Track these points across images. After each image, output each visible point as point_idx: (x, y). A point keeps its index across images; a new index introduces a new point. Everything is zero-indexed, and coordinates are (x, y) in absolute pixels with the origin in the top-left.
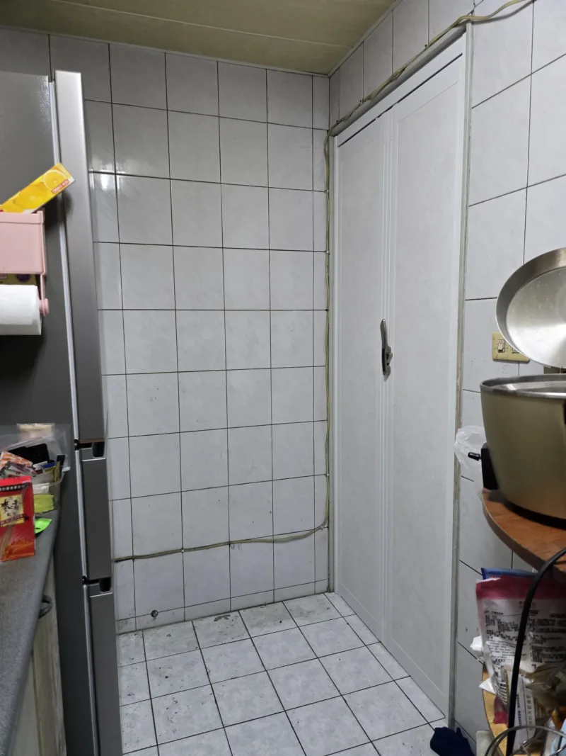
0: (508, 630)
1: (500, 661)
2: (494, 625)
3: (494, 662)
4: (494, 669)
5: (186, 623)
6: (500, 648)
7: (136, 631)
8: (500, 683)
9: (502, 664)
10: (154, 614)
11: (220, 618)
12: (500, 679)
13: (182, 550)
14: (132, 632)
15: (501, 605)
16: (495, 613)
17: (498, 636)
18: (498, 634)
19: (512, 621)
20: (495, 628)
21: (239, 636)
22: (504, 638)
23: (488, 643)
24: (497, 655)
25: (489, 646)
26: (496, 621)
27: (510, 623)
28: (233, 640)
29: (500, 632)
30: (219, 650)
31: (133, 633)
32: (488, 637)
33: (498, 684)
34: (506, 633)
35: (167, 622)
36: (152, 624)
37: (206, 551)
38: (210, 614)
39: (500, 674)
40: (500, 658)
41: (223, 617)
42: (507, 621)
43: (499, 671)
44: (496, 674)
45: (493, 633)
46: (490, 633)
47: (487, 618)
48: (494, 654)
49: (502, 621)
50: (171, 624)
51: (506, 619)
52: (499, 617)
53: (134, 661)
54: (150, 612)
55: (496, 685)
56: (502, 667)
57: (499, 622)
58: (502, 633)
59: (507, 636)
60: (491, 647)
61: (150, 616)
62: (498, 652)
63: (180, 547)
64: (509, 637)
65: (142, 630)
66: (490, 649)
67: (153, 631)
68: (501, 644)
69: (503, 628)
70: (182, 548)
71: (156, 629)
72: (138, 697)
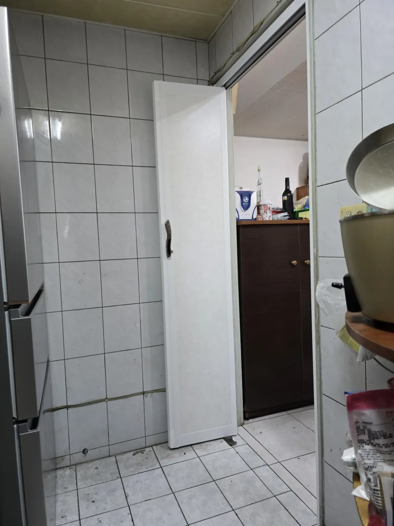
0: (378, 438)
1: (372, 467)
2: (365, 434)
3: (366, 469)
4: (366, 475)
5: (110, 458)
6: (371, 455)
7: (71, 465)
8: (373, 488)
9: (374, 470)
10: (85, 451)
11: (138, 453)
12: (373, 484)
13: (106, 400)
14: (67, 466)
15: (370, 415)
16: (365, 423)
17: (368, 445)
18: (368, 442)
19: (381, 430)
20: (365, 437)
21: (152, 467)
22: (375, 446)
23: (359, 451)
24: (369, 462)
25: (360, 454)
26: (366, 431)
27: (379, 432)
28: (148, 470)
29: (370, 441)
30: (135, 478)
31: (68, 468)
32: (360, 446)
33: (371, 489)
34: (377, 441)
35: (95, 458)
36: (83, 460)
37: (125, 399)
38: (130, 450)
39: (372, 480)
40: (371, 465)
41: (139, 452)
42: (376, 430)
43: (371, 477)
44: (369, 480)
45: (363, 442)
46: (361, 442)
47: (358, 428)
48: (367, 461)
49: (372, 430)
50: (98, 459)
51: (375, 428)
52: (369, 427)
53: (67, 490)
54: (82, 450)
55: (369, 490)
56: (374, 473)
57: (369, 431)
58: (372, 441)
59: (376, 444)
60: (363, 455)
61: (82, 453)
62: (370, 459)
63: (105, 397)
64: (379, 445)
65: (76, 465)
66: (362, 457)
67: (84, 465)
68: (371, 453)
69: (372, 436)
70: (106, 398)
71: (86, 464)
72: (70, 518)
